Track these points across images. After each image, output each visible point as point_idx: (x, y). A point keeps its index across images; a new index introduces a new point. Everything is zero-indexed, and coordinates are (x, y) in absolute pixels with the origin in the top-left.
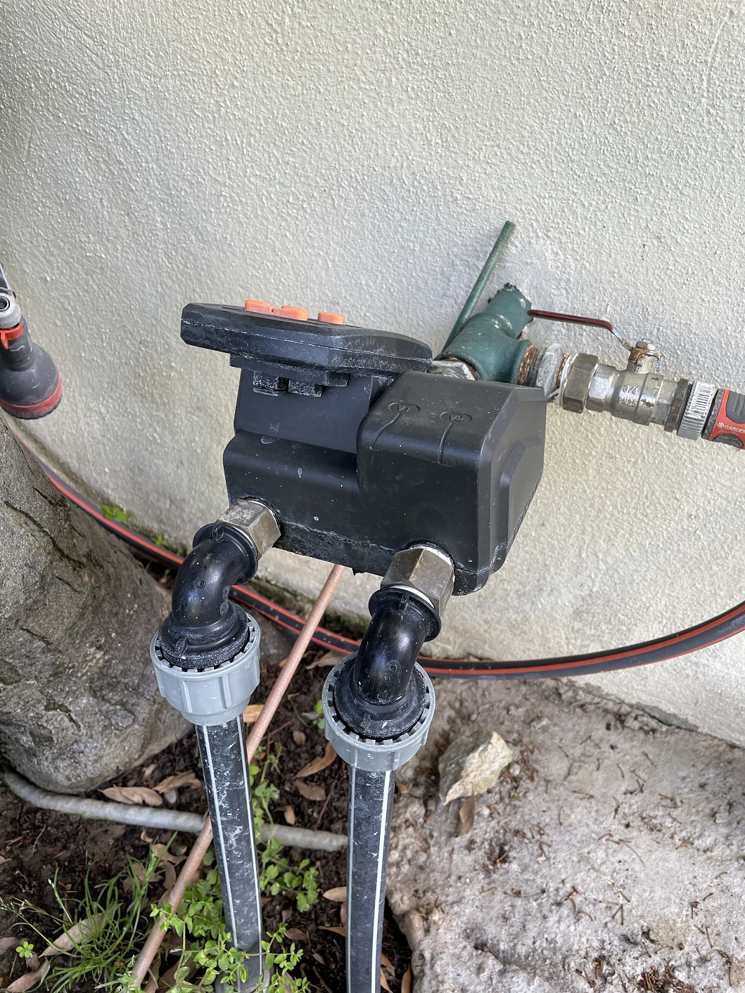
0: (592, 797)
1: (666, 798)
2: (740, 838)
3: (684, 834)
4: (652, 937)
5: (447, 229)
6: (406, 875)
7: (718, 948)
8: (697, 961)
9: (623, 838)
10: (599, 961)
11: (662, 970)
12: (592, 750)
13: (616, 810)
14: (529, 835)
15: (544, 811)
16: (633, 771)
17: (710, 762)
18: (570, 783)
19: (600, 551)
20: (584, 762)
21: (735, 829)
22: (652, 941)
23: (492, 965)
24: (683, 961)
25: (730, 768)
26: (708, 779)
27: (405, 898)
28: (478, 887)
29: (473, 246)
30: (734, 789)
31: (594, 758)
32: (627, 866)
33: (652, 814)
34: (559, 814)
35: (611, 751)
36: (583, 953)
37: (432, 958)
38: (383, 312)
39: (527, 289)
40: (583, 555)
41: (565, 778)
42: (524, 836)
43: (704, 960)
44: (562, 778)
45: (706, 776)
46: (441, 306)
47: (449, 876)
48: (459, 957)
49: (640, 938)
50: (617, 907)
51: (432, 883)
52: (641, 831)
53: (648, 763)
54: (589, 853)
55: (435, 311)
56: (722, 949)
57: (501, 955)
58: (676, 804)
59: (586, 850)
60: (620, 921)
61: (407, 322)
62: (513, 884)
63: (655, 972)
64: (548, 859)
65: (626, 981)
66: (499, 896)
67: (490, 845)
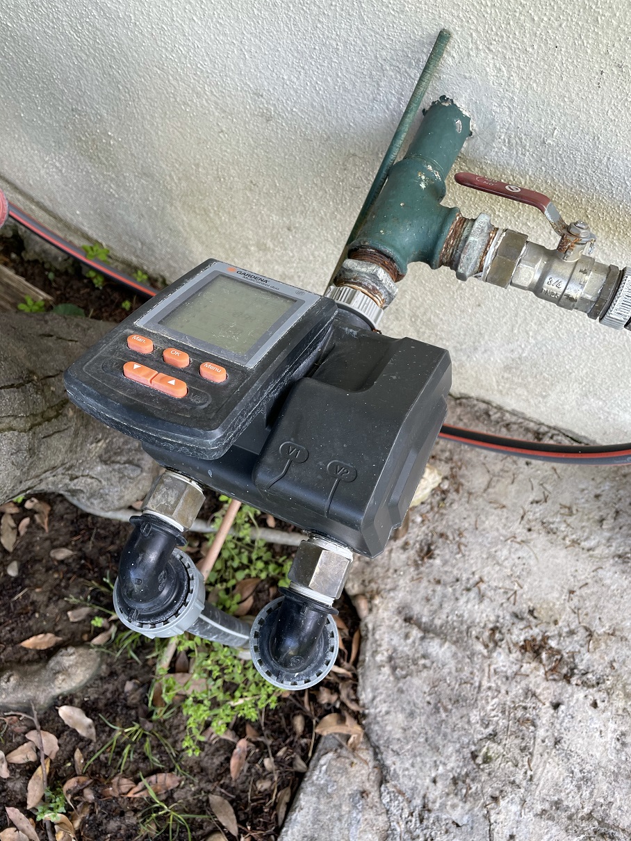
0: (504, 507)
1: (565, 507)
2: (619, 541)
3: (574, 536)
4: (536, 614)
5: (373, 29)
6: (356, 568)
7: (585, 624)
8: (567, 632)
9: (524, 539)
10: (494, 630)
11: (539, 638)
12: (510, 466)
13: (522, 517)
14: (451, 538)
15: (465, 518)
16: (542, 485)
17: (608, 477)
18: (488, 495)
19: (530, 330)
20: (502, 477)
21: (617, 533)
22: (535, 618)
23: (416, 633)
24: (556, 632)
25: (624, 481)
26: (603, 491)
27: (356, 586)
28: (409, 577)
29: (403, 51)
30: (623, 500)
31: (510, 474)
32: (524, 561)
33: (551, 520)
34: (476, 521)
35: (526, 467)
36: (482, 625)
37: (374, 629)
38: (310, 109)
39: (465, 103)
40: (516, 331)
41: (485, 490)
42: (447, 538)
43: (572, 633)
44: (482, 491)
45: (602, 489)
46: (372, 110)
47: (388, 570)
48: (392, 627)
49: (526, 615)
50: (512, 592)
51: (375, 575)
52: (540, 534)
53: (556, 476)
54: (496, 552)
55: (366, 114)
56: (588, 626)
57: (423, 626)
58: (572, 512)
59: (494, 550)
60: (512, 602)
61: (337, 122)
62: (435, 575)
63: (534, 640)
64: (464, 556)
65: (511, 646)
66: (424, 583)
67: (421, 545)
